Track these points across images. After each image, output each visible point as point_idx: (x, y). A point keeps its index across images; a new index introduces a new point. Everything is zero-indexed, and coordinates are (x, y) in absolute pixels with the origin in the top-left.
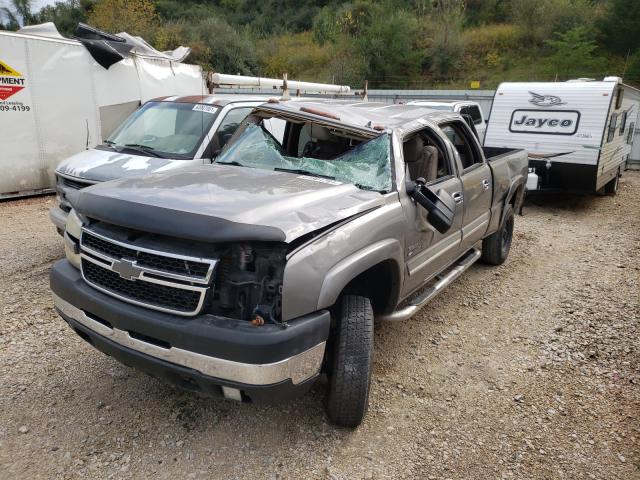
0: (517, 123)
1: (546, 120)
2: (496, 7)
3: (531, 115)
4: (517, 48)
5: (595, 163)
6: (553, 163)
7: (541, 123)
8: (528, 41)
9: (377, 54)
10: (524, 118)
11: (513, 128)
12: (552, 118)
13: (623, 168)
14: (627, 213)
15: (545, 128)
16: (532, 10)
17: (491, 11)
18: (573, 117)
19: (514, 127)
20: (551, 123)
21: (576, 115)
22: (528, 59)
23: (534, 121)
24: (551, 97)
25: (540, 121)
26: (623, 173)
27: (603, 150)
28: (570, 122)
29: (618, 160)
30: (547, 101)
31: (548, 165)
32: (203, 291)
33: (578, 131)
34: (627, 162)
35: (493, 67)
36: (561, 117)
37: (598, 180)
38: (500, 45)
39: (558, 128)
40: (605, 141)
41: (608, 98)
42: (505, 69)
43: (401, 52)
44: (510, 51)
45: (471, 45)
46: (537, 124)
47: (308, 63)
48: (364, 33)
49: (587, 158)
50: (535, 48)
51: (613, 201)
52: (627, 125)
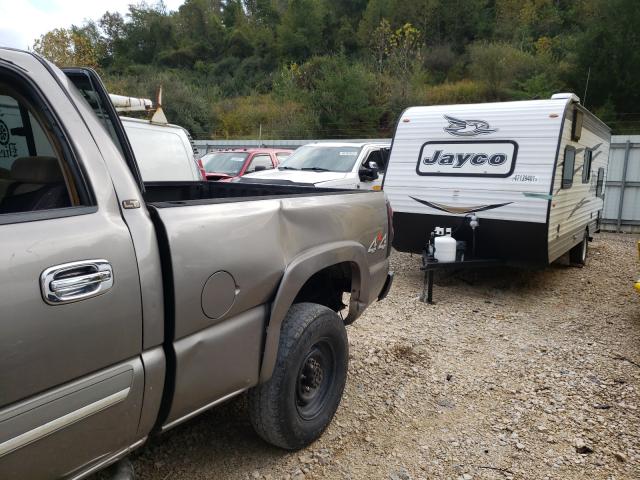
0: (427, 161)
1: (468, 156)
3: (447, 149)
5: (544, 221)
6: (480, 220)
7: (462, 160)
9: (327, 108)
10: (438, 153)
11: (421, 170)
12: (477, 153)
13: (593, 228)
14: (600, 297)
15: (468, 167)
18: (508, 150)
19: (424, 168)
20: (476, 160)
21: (512, 146)
23: (451, 158)
24: (475, 122)
25: (460, 157)
26: (595, 236)
27: (554, 200)
28: (503, 158)
29: (585, 217)
30: (470, 129)
31: (474, 223)
33: (516, 170)
34: (598, 221)
36: (490, 150)
37: (550, 247)
39: (487, 168)
40: (557, 185)
41: (558, 121)
46: (455, 162)
49: (531, 212)
51: (581, 275)
52: (594, 168)
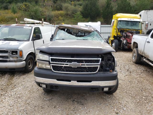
2: (56, 7)
4: (65, 16)
8: (67, 15)
9: (33, 16)
16: (67, 8)
17: (55, 8)
22: (68, 18)
32: (99, 66)
35: (61, 20)
38: (61, 15)
42: (63, 21)
43: (39, 16)
44: (64, 17)
45: (55, 15)
47: (12, 18)
48: (28, 11)
50: (69, 16)
